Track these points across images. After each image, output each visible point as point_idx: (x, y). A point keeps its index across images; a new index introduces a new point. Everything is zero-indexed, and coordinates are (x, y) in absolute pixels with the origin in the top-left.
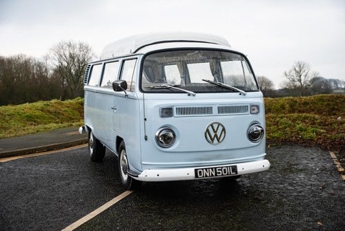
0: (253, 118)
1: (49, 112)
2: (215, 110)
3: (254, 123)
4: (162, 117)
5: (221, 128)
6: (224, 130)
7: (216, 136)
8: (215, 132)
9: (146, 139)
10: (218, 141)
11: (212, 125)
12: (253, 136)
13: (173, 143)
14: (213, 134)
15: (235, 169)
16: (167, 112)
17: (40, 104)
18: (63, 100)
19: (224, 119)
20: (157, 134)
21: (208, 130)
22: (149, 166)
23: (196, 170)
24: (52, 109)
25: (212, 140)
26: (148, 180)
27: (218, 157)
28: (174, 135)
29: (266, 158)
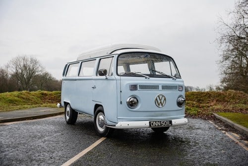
0: (180, 93)
1: (22, 98)
2: (160, 88)
3: (180, 96)
4: (131, 90)
5: (163, 98)
6: (165, 99)
7: (161, 102)
8: (160, 100)
9: (121, 103)
10: (162, 105)
11: (159, 96)
12: (179, 104)
13: (137, 106)
14: (159, 102)
15: (171, 122)
16: (134, 87)
17: (16, 93)
18: (30, 91)
19: (165, 93)
20: (128, 101)
21: (156, 99)
22: (122, 120)
23: (150, 122)
24: (24, 96)
25: (159, 105)
26: (122, 128)
27: (161, 115)
28: (137, 100)
29: (185, 117)
